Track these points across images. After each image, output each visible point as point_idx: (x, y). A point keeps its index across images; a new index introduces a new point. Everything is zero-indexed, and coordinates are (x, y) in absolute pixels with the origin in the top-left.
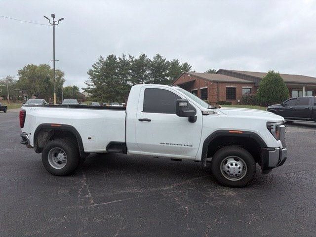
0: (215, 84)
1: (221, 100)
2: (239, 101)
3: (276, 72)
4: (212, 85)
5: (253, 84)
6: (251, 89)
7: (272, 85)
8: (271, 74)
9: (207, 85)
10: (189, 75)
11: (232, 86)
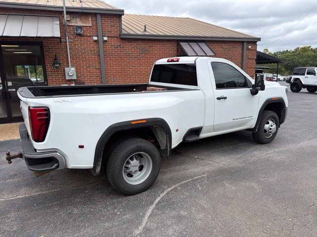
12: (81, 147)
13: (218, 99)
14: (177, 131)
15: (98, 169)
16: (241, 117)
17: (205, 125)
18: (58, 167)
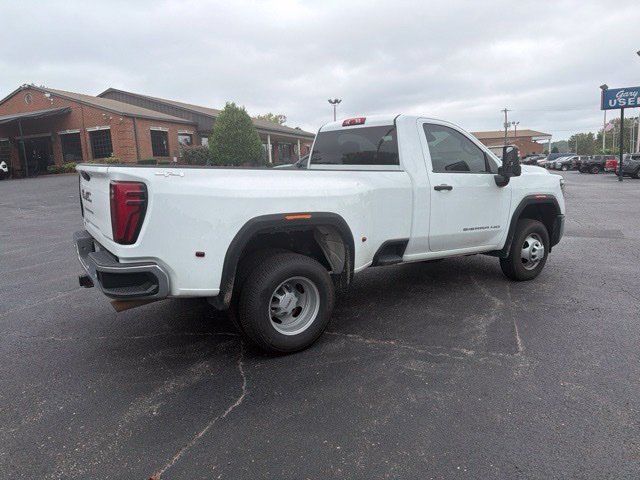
0: (129, 121)
1: (144, 157)
2: (175, 159)
3: (239, 106)
4: (121, 123)
5: (195, 126)
6: (190, 135)
7: (240, 131)
8: (231, 110)
9: (107, 122)
10: (48, 95)
11: (160, 129)
12: (200, 255)
13: (438, 189)
14: (364, 240)
15: (228, 298)
16: (478, 226)
17: (414, 236)
18: (156, 291)
